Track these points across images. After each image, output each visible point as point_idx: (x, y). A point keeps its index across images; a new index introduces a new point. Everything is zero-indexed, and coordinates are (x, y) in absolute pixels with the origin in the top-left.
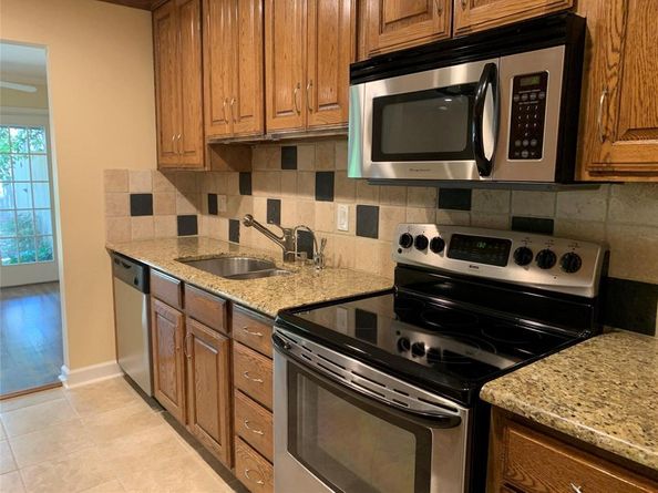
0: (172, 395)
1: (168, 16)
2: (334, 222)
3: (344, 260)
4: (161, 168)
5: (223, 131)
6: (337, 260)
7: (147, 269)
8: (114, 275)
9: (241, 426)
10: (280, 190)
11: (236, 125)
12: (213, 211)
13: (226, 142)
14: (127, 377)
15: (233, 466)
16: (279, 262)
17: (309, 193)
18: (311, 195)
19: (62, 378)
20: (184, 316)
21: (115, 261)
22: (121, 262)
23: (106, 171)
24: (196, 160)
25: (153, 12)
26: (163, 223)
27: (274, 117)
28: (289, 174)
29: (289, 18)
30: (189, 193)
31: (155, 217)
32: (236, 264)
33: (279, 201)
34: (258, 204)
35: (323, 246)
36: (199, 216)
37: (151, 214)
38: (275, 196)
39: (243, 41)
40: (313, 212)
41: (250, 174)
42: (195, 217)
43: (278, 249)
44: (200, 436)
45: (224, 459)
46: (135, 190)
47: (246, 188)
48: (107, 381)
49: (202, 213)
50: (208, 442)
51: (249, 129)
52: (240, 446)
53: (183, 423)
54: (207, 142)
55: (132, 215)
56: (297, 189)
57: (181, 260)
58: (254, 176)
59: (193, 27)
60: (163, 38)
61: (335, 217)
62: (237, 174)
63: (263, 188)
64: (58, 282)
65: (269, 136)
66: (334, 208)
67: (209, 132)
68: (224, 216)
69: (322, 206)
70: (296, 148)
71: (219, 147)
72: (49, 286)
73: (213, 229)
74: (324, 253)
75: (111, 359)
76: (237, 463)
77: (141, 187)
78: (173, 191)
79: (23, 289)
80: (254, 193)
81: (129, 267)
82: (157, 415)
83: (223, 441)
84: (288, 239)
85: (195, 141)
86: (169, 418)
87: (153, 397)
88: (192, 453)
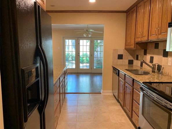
0: (121, 100)
1: (130, 14)
2: (167, 63)
3: (170, 74)
4: (126, 49)
5: (139, 40)
6: (167, 73)
7: (119, 71)
8: (113, 72)
9: (134, 108)
10: (154, 54)
11: (142, 38)
12: (137, 59)
13: (140, 42)
14: (114, 95)
15: (132, 118)
16: (151, 72)
17: (161, 55)
18: (162, 55)
19: (101, 92)
20: (125, 82)
21: (113, 69)
22: (114, 69)
23: (113, 49)
24: (133, 47)
25: (127, 13)
26: (125, 61)
27: (150, 36)
28: (156, 50)
29: (156, 12)
30: (132, 55)
31: (123, 60)
32: (140, 72)
33: (153, 57)
34: (148, 58)
35: (163, 69)
36: (134, 60)
37: (122, 59)
38: (152, 56)
39: (145, 18)
40: (162, 60)
41: (146, 50)
42: (133, 60)
43: (151, 69)
44: (126, 110)
45: (130, 116)
46: (119, 53)
47: (145, 54)
48: (109, 95)
49: (135, 59)
50: (127, 111)
51: (145, 39)
52: (134, 113)
53: (123, 106)
54: (135, 42)
55: (118, 59)
56: (158, 54)
57: (126, 70)
58: (148, 51)
59: (135, 15)
60: (128, 19)
61: (168, 61)
62: (143, 50)
63: (149, 54)
64: (102, 73)
65: (149, 41)
66: (168, 59)
67: (136, 40)
68: (140, 60)
69: (164, 59)
70: (159, 43)
71: (138, 44)
72: (100, 74)
73: (137, 63)
74: (163, 71)
75: (111, 90)
76: (133, 117)
77: (121, 53)
78: (128, 54)
79: (97, 74)
80: (147, 55)
81: (115, 70)
82: (119, 104)
83: (130, 112)
84: (153, 67)
85: (133, 42)
86: (121, 105)
87: (118, 100)
88: (124, 114)
